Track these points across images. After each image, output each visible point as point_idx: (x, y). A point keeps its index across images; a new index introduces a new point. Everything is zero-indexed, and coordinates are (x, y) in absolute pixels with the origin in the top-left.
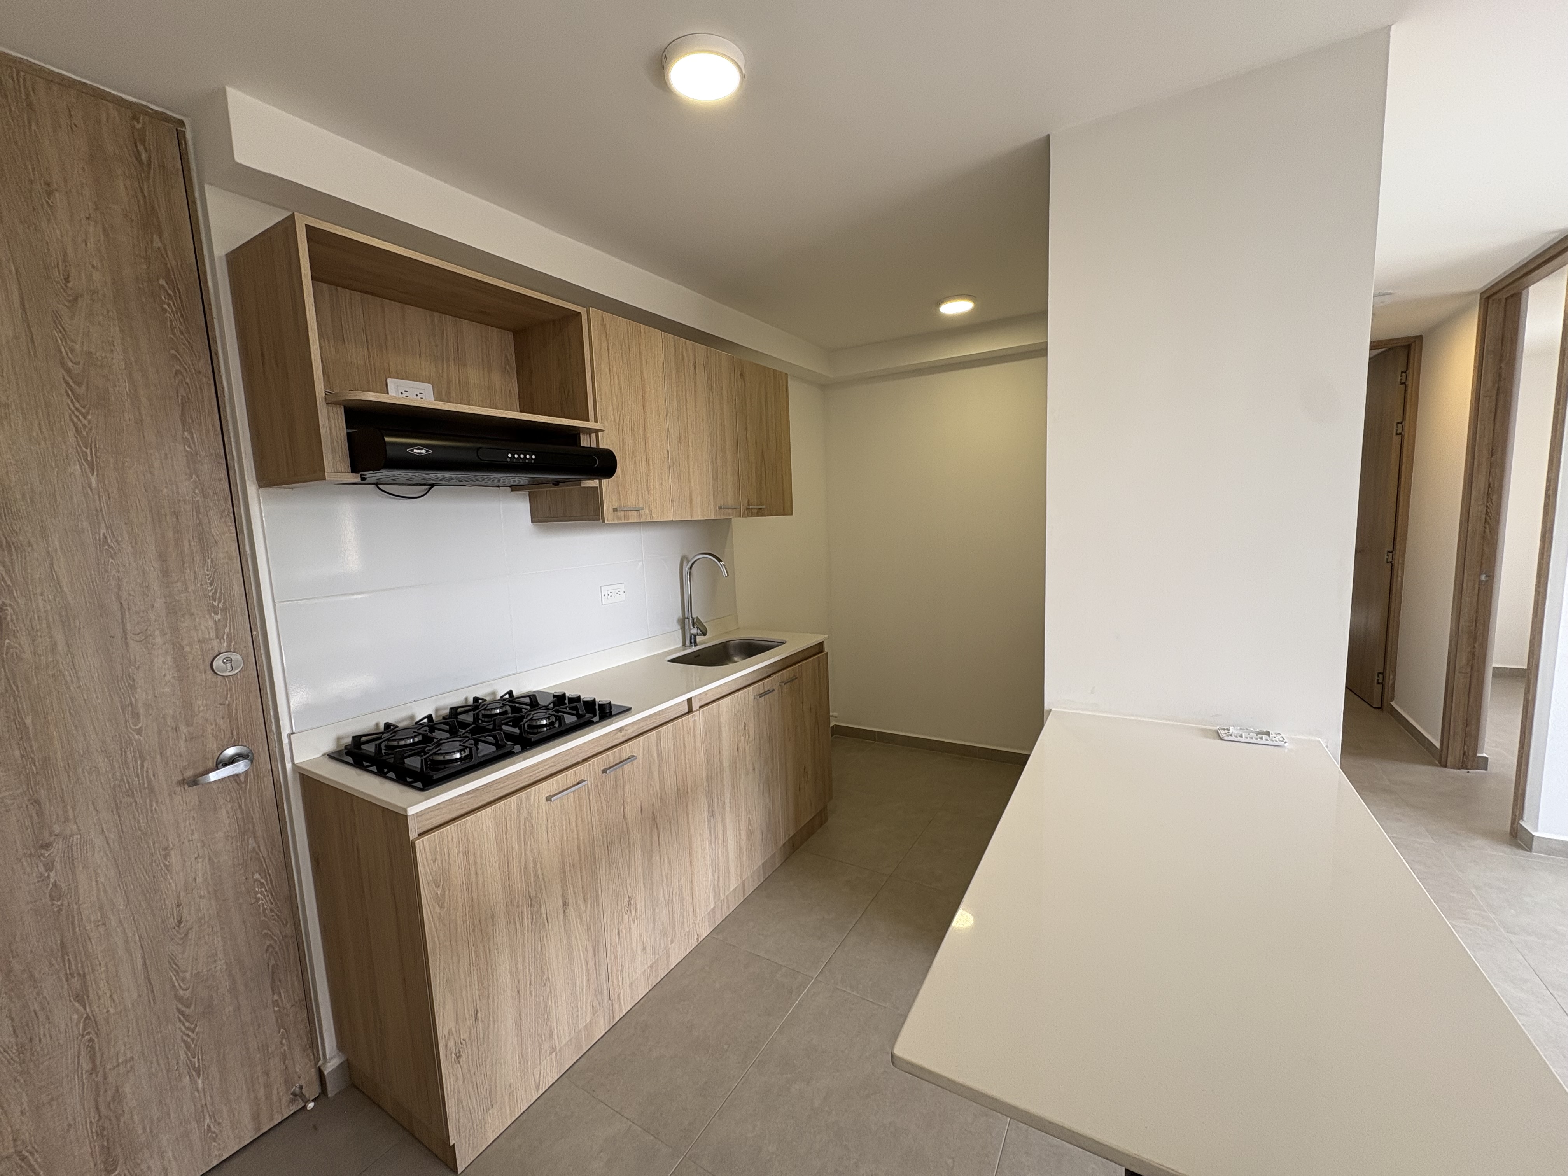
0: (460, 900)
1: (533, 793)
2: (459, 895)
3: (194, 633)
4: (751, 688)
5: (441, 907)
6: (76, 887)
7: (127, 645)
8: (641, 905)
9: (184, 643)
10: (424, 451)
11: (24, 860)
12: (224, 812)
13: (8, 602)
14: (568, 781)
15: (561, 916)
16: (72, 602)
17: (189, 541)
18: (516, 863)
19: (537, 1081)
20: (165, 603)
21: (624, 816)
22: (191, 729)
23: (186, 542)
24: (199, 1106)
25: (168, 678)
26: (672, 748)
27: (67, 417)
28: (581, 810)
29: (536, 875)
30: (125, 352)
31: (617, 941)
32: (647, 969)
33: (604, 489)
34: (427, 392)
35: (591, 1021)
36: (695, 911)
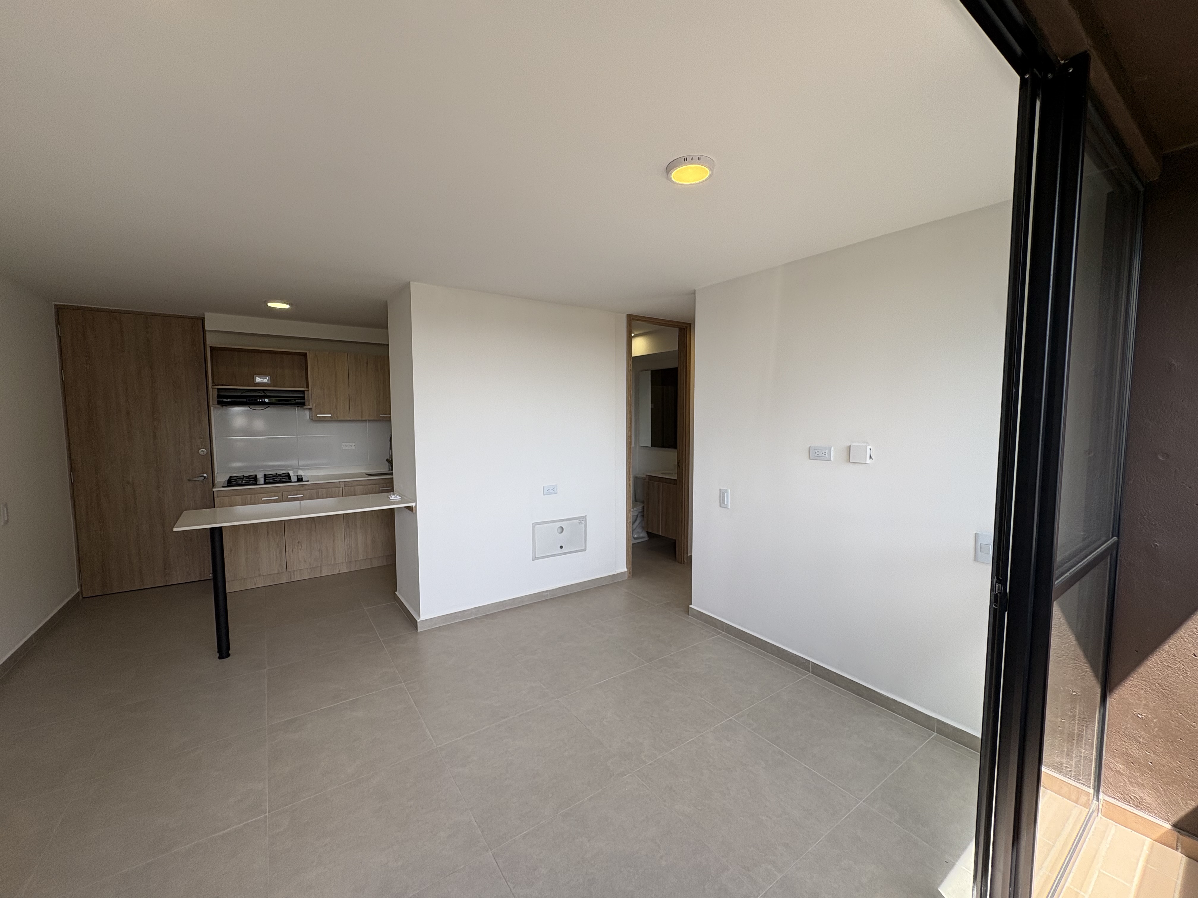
3: (195, 443)
4: (378, 485)
7: (180, 444)
8: (304, 546)
9: (193, 445)
11: (154, 489)
12: (199, 490)
13: (157, 432)
15: (266, 536)
16: (169, 433)
20: (189, 435)
22: (193, 467)
25: (188, 453)
31: (291, 553)
32: (307, 569)
33: (313, 409)
34: (268, 378)
35: (278, 573)
36: (335, 559)
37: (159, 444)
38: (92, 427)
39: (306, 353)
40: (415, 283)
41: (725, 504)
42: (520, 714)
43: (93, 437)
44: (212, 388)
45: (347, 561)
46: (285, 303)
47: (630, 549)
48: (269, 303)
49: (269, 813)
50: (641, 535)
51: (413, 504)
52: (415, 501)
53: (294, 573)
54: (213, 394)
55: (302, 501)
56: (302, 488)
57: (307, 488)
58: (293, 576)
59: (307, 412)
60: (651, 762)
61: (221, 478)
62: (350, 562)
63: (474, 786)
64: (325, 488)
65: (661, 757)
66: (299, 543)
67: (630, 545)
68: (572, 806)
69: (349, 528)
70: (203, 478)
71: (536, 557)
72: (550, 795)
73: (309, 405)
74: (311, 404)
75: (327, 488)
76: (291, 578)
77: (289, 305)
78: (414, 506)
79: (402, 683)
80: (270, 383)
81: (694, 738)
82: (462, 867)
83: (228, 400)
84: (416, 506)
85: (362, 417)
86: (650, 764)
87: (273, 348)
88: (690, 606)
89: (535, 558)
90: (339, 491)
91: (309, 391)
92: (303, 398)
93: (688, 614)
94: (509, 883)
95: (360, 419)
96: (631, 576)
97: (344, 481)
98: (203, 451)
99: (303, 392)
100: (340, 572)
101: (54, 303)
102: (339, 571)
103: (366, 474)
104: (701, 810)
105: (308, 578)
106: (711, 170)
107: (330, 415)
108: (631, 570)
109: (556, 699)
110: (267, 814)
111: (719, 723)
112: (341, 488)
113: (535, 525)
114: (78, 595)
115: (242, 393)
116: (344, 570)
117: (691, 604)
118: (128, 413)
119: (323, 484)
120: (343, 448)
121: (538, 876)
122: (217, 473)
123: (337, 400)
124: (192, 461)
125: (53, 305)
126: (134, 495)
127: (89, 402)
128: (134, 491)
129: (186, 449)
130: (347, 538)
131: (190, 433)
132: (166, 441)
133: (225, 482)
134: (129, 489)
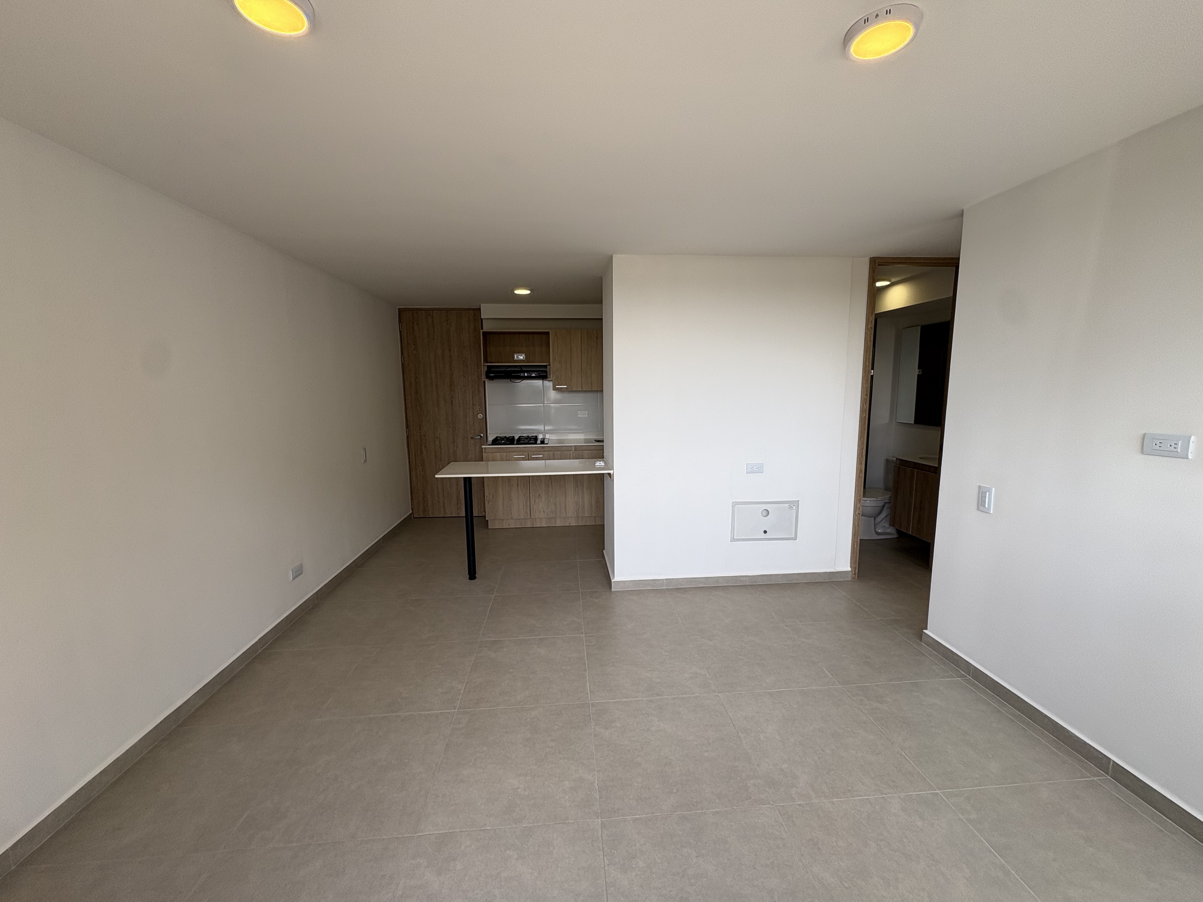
3: (476, 409)
6: (457, 451)
7: (466, 410)
8: (543, 499)
9: (474, 411)
11: (452, 444)
12: (478, 446)
13: (453, 400)
15: (516, 487)
16: (460, 401)
19: (509, 523)
20: (472, 403)
22: (474, 428)
25: (472, 417)
27: (462, 368)
31: (534, 503)
32: (545, 518)
33: (554, 381)
34: (523, 355)
35: (524, 519)
36: (566, 513)
37: (454, 410)
38: (417, 397)
39: (549, 332)
40: (617, 255)
41: (985, 507)
42: (675, 696)
43: (418, 403)
44: (484, 366)
45: (575, 516)
46: (526, 289)
47: (857, 546)
48: (515, 290)
49: (458, 709)
50: (888, 531)
51: (611, 472)
52: (613, 470)
53: (536, 520)
54: (484, 369)
55: (547, 461)
56: (543, 450)
57: (547, 449)
58: (535, 524)
59: (549, 383)
60: (802, 802)
61: (491, 439)
62: (578, 517)
63: (608, 750)
64: (560, 451)
65: (816, 801)
66: (539, 495)
67: (857, 542)
68: (693, 812)
69: (578, 488)
70: (479, 437)
71: (735, 538)
72: (675, 791)
73: (550, 378)
74: (552, 377)
75: (561, 451)
76: (533, 525)
77: (531, 290)
78: (612, 474)
79: (583, 634)
80: (524, 359)
81: (871, 797)
82: (572, 821)
83: (493, 375)
84: (613, 474)
85: (591, 389)
86: (799, 805)
87: (533, 329)
88: (924, 631)
89: (733, 540)
90: (570, 454)
91: (550, 365)
92: (546, 372)
93: (921, 640)
94: (605, 858)
95: (590, 390)
96: (857, 578)
97: (575, 446)
98: (480, 416)
99: (546, 366)
100: (571, 525)
101: (398, 307)
102: (569, 524)
103: (595, 440)
104: (847, 888)
105: (545, 526)
106: (917, 27)
107: (566, 387)
108: (857, 571)
109: (717, 694)
110: (456, 710)
111: (915, 791)
112: (572, 452)
113: (735, 504)
114: (410, 515)
115: (506, 369)
116: (574, 524)
117: (926, 629)
118: (437, 386)
119: (558, 447)
120: (579, 416)
121: (634, 866)
122: (489, 433)
123: (571, 372)
124: (474, 423)
125: (397, 308)
126: (440, 447)
127: (416, 377)
128: (440, 445)
129: (470, 413)
130: (576, 496)
131: (473, 401)
132: (458, 407)
133: (491, 441)
134: (437, 443)
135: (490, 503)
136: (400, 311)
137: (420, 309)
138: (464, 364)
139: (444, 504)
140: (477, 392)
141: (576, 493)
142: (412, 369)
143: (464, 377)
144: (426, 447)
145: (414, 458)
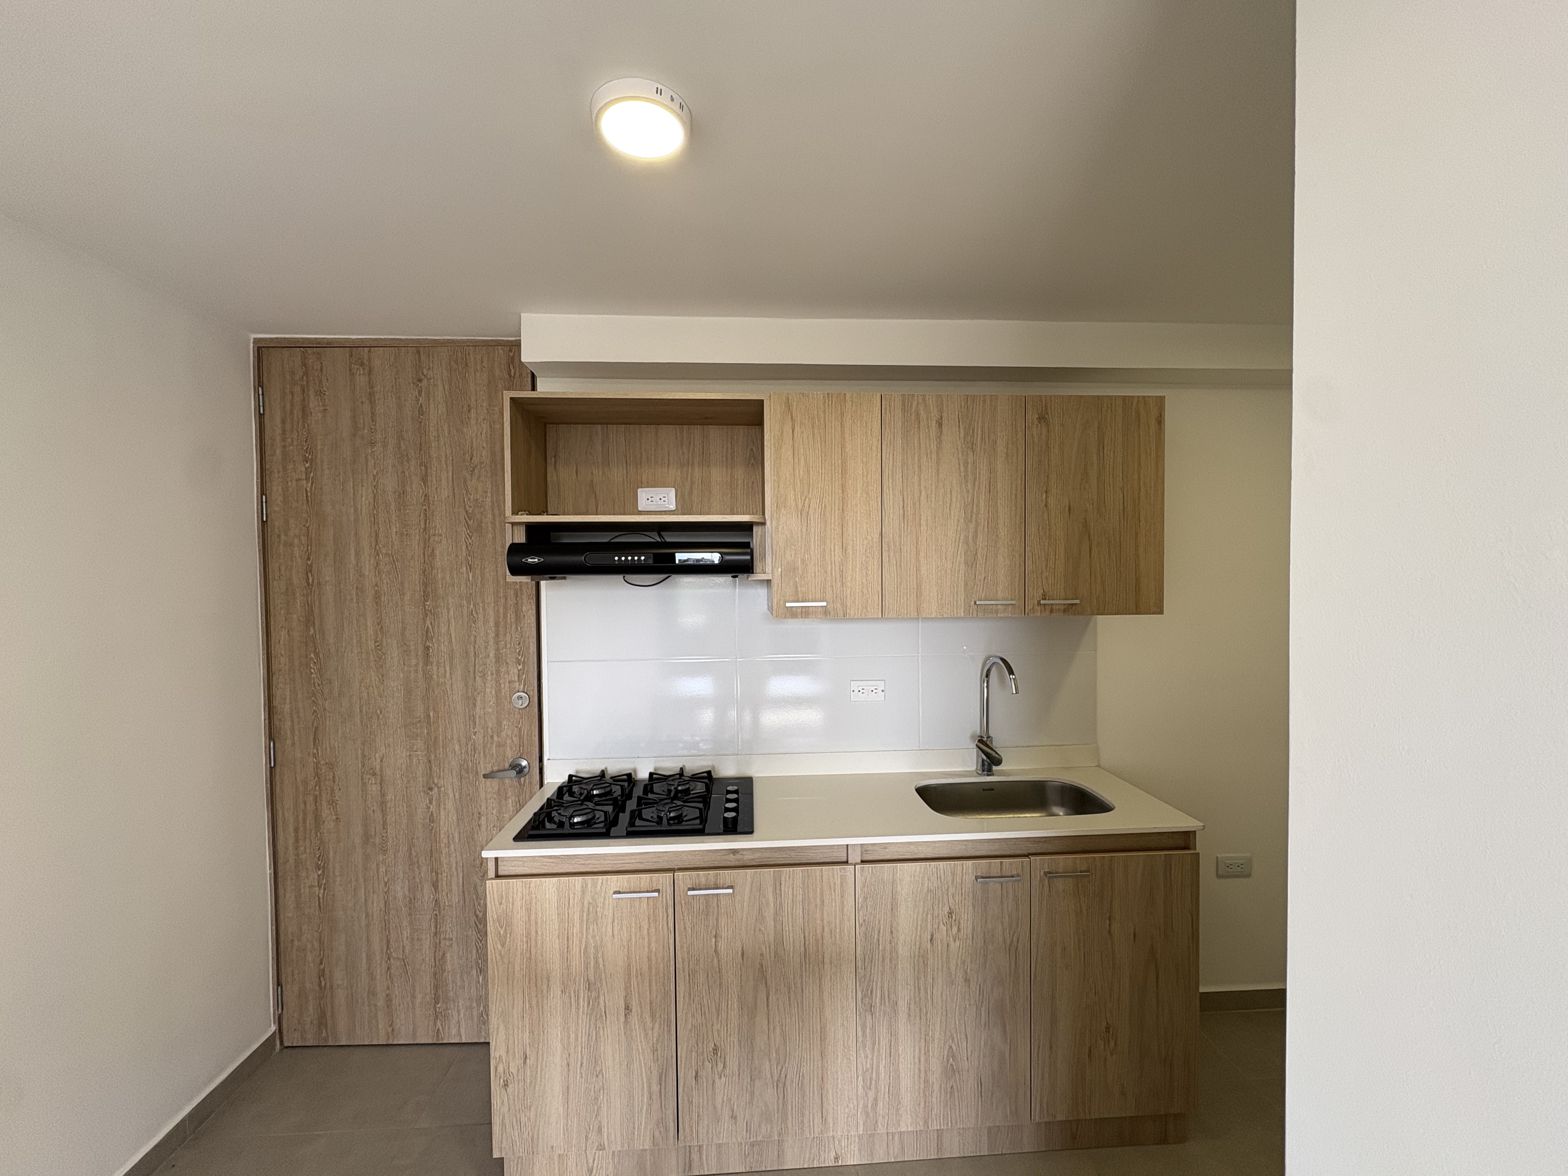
0: (519, 948)
1: (600, 882)
2: (519, 944)
3: (506, 676)
4: (970, 863)
5: (503, 945)
6: (440, 819)
7: (475, 678)
8: (732, 1063)
9: (501, 682)
10: (536, 560)
11: (422, 793)
12: (510, 801)
13: (431, 645)
14: (642, 883)
15: (622, 1019)
16: (455, 648)
17: (511, 615)
18: (576, 941)
19: (590, 1165)
20: (495, 654)
21: (716, 951)
22: (500, 739)
23: (509, 615)
24: (479, 995)
25: (491, 703)
26: (800, 898)
27: (463, 539)
28: (655, 921)
29: (597, 962)
30: (492, 496)
31: (694, 1085)
32: (740, 1140)
33: (775, 583)
35: (650, 1147)
36: (825, 1116)
37: (435, 677)
38: (312, 632)
39: (760, 402)
43: (312, 655)
45: (861, 1128)
53: (699, 1150)
56: (732, 861)
57: (748, 860)
59: (762, 592)
62: (872, 1132)
66: (715, 1050)
70: (517, 771)
73: (764, 572)
74: (768, 569)
76: (690, 1167)
91: (764, 522)
92: (750, 547)
98: (521, 699)
99: (747, 528)
100: (840, 1164)
101: (252, 337)
102: (836, 1159)
107: (824, 603)
114: (270, 1042)
116: (852, 1158)
118: (377, 597)
122: (550, 760)
123: (844, 549)
124: (499, 723)
125: (252, 341)
126: (383, 804)
127: (309, 569)
128: (383, 795)
129: (488, 690)
130: (865, 1046)
131: (497, 650)
132: (448, 668)
133: (555, 788)
134: (374, 789)
135: (510, 1089)
136: (262, 350)
137: (329, 345)
138: (471, 523)
139: (389, 998)
140: (511, 616)
141: (864, 1033)
142: (296, 541)
143: (470, 568)
144: (332, 803)
145: (291, 841)
